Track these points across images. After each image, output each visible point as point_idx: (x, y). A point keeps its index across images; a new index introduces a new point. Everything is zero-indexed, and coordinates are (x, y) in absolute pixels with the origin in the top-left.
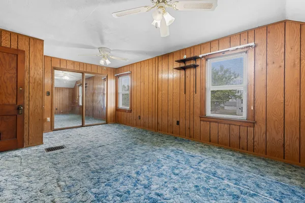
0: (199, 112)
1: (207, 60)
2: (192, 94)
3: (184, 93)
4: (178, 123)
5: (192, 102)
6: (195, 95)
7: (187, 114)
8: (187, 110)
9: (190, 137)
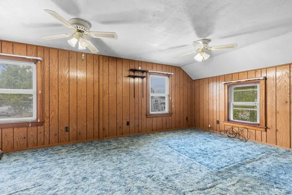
0: (145, 112)
1: (150, 74)
2: (140, 98)
3: (133, 97)
4: (128, 123)
5: (140, 105)
6: (143, 99)
7: (137, 115)
8: (137, 112)
9: (139, 132)
